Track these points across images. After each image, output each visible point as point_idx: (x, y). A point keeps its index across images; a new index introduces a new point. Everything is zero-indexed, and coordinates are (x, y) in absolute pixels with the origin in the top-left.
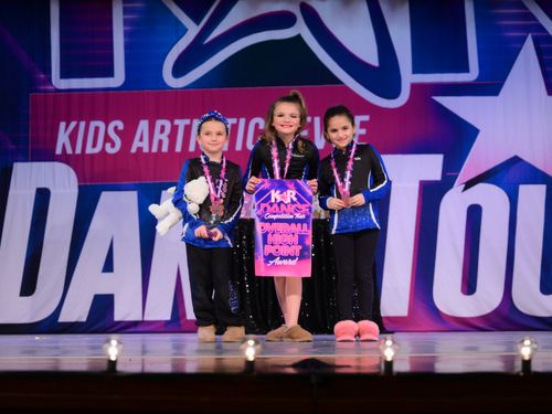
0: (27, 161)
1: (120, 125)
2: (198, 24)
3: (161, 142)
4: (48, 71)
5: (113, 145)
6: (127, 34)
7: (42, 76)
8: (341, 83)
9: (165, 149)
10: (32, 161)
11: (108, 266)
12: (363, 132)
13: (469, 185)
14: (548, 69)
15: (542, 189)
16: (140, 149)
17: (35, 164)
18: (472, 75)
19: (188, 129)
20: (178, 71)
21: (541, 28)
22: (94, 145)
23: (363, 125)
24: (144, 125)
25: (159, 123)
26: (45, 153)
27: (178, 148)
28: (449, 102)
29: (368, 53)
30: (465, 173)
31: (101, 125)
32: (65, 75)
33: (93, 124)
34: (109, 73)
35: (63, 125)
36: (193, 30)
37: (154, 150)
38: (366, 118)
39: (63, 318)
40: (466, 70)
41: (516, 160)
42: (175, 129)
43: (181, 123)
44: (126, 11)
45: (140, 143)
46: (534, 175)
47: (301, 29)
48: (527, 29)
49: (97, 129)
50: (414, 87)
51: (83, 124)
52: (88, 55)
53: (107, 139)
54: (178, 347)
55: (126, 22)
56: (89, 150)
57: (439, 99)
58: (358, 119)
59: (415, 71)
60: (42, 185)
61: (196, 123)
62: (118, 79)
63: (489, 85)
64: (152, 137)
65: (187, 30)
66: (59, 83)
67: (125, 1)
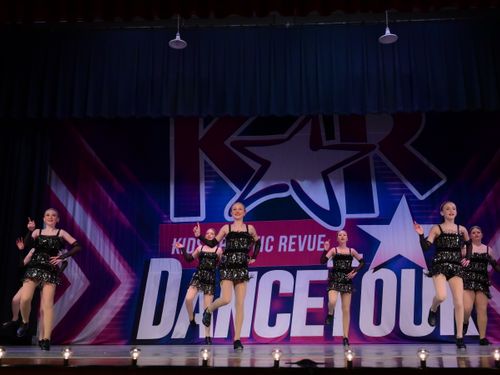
0: (157, 257)
2: (241, 190)
4: (168, 214)
6: (206, 196)
7: (165, 216)
8: (310, 217)
10: (160, 257)
11: (196, 310)
13: (376, 269)
14: (414, 211)
15: (412, 271)
17: (161, 259)
18: (376, 215)
21: (409, 191)
22: (190, 250)
23: (323, 239)
26: (166, 254)
28: (364, 228)
29: (324, 203)
30: (375, 263)
31: (194, 239)
32: (175, 216)
33: (190, 239)
34: (198, 214)
35: (175, 239)
36: (239, 193)
38: (324, 236)
39: (173, 337)
40: (373, 212)
41: (399, 256)
44: (206, 185)
46: (409, 264)
47: (291, 192)
48: (403, 192)
49: (192, 242)
50: (348, 220)
51: (185, 240)
52: (188, 206)
55: (206, 190)
57: (360, 226)
58: (320, 236)
59: (347, 213)
60: (165, 270)
62: (202, 217)
63: (385, 219)
65: (235, 193)
66: (174, 219)
67: (206, 179)
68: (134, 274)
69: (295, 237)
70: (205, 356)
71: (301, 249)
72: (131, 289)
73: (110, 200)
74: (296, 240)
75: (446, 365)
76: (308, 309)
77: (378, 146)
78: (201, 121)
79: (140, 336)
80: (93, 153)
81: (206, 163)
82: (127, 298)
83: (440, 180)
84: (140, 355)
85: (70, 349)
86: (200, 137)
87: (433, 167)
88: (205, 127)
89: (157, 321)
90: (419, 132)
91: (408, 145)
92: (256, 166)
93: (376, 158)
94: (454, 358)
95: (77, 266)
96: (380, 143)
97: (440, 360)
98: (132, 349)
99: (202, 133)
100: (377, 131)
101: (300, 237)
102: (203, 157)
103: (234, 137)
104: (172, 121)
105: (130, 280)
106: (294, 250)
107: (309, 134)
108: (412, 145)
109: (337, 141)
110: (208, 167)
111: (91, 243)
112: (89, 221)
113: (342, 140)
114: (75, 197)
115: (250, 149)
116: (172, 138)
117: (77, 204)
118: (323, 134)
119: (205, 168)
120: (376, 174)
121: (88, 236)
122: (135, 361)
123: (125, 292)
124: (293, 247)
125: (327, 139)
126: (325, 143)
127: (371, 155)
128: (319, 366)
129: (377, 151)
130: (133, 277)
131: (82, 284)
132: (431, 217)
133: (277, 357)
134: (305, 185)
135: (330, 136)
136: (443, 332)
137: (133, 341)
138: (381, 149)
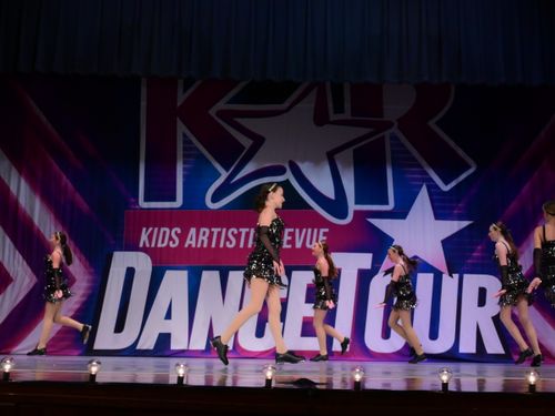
0: (121, 250)
1: (179, 231)
2: (227, 171)
3: (203, 241)
4: (137, 197)
5: (174, 242)
6: (184, 176)
7: (133, 200)
8: (311, 208)
9: (205, 245)
10: (125, 250)
11: (168, 316)
12: (325, 238)
14: (436, 204)
15: (432, 275)
16: (190, 245)
17: (126, 253)
18: (390, 207)
19: (219, 234)
20: (215, 199)
21: (431, 180)
22: (163, 242)
23: (325, 234)
24: (193, 231)
25: (202, 230)
26: (133, 246)
27: (213, 245)
28: (376, 222)
29: (329, 191)
30: (386, 264)
31: (167, 230)
32: (146, 200)
33: (162, 230)
34: (173, 199)
35: (144, 229)
36: (224, 175)
37: (199, 246)
38: (327, 230)
39: (138, 348)
40: (387, 203)
42: (211, 234)
43: (216, 230)
44: (184, 163)
45: (191, 242)
46: (427, 268)
47: (289, 176)
48: (424, 180)
49: (165, 233)
50: (356, 212)
51: (156, 230)
53: (171, 238)
54: (209, 367)
55: (184, 169)
56: (159, 245)
57: (370, 220)
58: (322, 230)
59: (356, 203)
60: (130, 266)
61: (224, 230)
62: (178, 203)
63: (400, 213)
64: (197, 238)
65: (220, 175)
66: (143, 204)
67: (184, 156)
68: (92, 270)
69: (292, 230)
70: (181, 372)
71: (299, 245)
72: (89, 288)
73: (65, 177)
74: (292, 234)
75: (465, 389)
76: (304, 318)
77: (396, 124)
78: (181, 83)
79: (97, 346)
80: (44, 119)
81: (184, 135)
82: (84, 299)
83: (469, 167)
84: (99, 370)
85: (11, 360)
86: (179, 104)
87: (460, 152)
88: (185, 91)
89: (119, 327)
90: (446, 109)
91: (432, 123)
92: (247, 142)
93: (393, 138)
94: (475, 380)
95: (21, 257)
96: (398, 120)
97: (458, 383)
98: (91, 362)
99: (181, 98)
100: (397, 105)
101: (297, 230)
102: (181, 128)
103: (221, 105)
104: (144, 81)
105: (87, 277)
106: (290, 246)
107: (313, 106)
108: (437, 123)
109: (347, 115)
110: (187, 141)
111: (39, 231)
112: (38, 203)
113: (352, 115)
114: (20, 172)
115: (239, 120)
116: (143, 104)
117: (23, 182)
118: (330, 105)
119: (184, 142)
120: (393, 158)
121: (36, 221)
122: (93, 377)
123: (81, 292)
124: (289, 242)
125: (335, 112)
126: (333, 117)
127: (387, 134)
128: (318, 387)
129: (395, 130)
130: (90, 273)
131: (27, 280)
132: (455, 212)
133: (269, 374)
134: (305, 168)
135: (339, 109)
136: (463, 349)
137: (89, 351)
138: (399, 128)
